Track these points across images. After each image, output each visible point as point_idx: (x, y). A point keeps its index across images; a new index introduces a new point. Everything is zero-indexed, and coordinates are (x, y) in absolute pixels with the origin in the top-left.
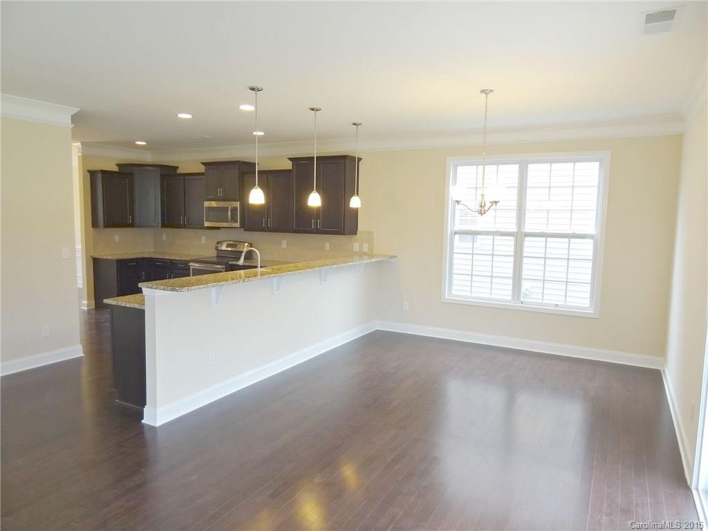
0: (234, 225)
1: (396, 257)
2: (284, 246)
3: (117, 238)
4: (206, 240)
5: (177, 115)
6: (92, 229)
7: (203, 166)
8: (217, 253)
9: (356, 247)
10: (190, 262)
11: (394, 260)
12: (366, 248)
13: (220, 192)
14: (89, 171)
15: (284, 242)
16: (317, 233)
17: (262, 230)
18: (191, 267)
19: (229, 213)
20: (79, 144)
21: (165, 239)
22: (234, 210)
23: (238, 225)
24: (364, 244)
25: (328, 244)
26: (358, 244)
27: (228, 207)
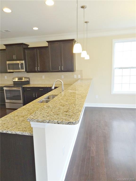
0: (22, 70)
2: (43, 78)
4: (7, 78)
7: (5, 46)
8: (14, 83)
10: (3, 87)
13: (14, 57)
15: (44, 76)
18: (4, 90)
19: (20, 66)
22: (22, 64)
23: (24, 70)
24: (79, 75)
25: (63, 76)
26: (76, 75)
27: (19, 63)
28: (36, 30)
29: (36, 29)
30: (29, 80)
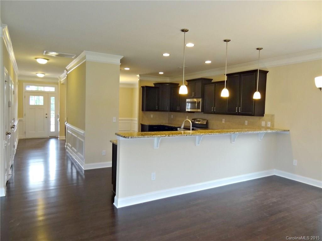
1: (289, 131)
2: (223, 122)
3: (152, 116)
5: (163, 55)
6: (142, 112)
7: (187, 82)
9: (263, 123)
11: (288, 133)
12: (269, 124)
13: (193, 94)
14: (142, 87)
15: (224, 120)
16: (238, 115)
17: (211, 113)
19: (196, 105)
20: (139, 75)
21: (172, 117)
22: (199, 103)
23: (200, 110)
24: (268, 122)
25: (247, 121)
26: (264, 122)
27: (196, 102)
28: (210, 63)
29: (208, 62)
30: (207, 123)
